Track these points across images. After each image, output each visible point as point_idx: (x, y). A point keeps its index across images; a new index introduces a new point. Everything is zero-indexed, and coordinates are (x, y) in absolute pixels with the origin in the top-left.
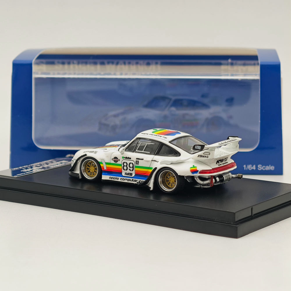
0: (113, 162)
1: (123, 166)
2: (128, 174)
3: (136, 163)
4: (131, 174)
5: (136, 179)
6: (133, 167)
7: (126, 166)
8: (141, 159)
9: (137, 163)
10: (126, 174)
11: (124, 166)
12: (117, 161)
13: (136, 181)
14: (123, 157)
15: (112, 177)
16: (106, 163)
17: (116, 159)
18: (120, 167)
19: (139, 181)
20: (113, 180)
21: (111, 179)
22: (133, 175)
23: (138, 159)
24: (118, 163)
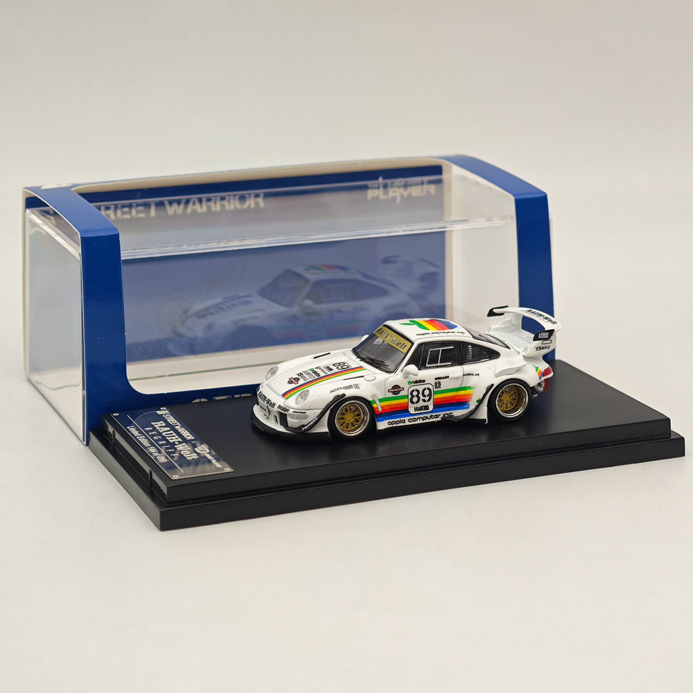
0: (391, 395)
1: (410, 397)
2: (421, 408)
3: (436, 386)
4: (426, 408)
5: (438, 414)
6: (430, 395)
7: (417, 396)
8: (443, 378)
9: (438, 385)
10: (416, 409)
11: (413, 396)
12: (399, 392)
13: (437, 416)
14: (409, 383)
15: (391, 421)
16: (381, 400)
17: (396, 389)
18: (405, 401)
19: (444, 415)
20: (395, 425)
21: (391, 426)
22: (431, 408)
23: (439, 378)
24: (402, 393)
